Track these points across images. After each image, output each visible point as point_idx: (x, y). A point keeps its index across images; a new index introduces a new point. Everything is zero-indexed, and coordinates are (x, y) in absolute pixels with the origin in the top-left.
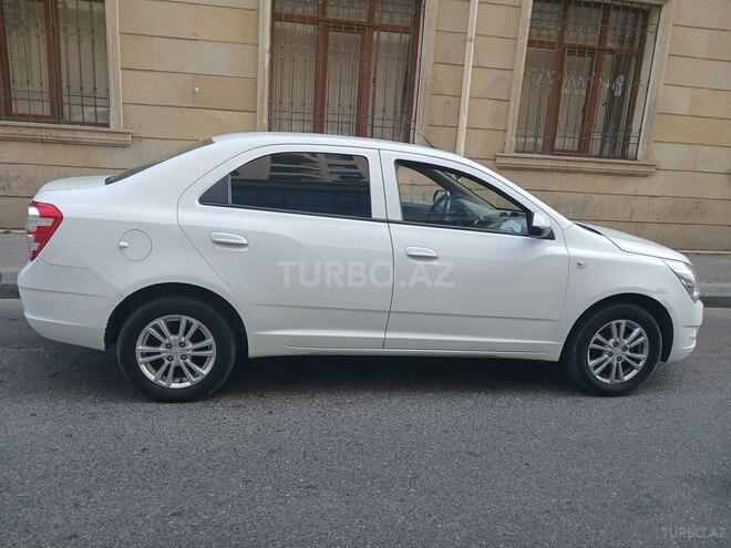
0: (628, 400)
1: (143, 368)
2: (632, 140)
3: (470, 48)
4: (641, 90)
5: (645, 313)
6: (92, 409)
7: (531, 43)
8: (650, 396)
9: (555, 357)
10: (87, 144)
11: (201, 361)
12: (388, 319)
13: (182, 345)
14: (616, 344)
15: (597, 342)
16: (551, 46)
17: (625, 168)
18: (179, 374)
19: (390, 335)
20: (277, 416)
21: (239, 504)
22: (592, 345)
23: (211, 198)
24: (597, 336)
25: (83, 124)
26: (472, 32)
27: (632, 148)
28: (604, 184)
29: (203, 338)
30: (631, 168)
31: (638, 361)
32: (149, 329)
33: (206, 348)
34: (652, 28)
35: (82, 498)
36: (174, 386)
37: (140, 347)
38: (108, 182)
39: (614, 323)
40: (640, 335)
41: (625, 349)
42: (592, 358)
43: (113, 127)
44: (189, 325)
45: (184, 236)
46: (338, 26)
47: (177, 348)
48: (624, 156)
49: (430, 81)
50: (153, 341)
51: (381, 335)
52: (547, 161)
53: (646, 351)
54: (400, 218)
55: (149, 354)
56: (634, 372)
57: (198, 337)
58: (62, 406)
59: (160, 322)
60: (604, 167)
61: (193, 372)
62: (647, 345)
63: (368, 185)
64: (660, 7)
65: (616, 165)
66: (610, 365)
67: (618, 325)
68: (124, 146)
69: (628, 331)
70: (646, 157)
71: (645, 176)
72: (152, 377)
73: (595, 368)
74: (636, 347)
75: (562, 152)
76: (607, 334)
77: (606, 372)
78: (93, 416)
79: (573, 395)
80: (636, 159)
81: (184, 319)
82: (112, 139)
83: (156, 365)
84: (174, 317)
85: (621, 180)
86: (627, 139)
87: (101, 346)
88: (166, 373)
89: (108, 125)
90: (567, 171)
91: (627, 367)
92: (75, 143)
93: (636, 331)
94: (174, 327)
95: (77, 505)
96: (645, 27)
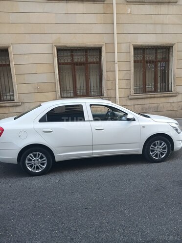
0: (163, 163)
1: (28, 167)
2: (170, 86)
3: (117, 65)
4: (170, 71)
5: (165, 138)
6: (15, 180)
7: (134, 61)
8: (170, 161)
9: (141, 153)
10: (8, 107)
11: (43, 164)
12: (92, 147)
13: (38, 160)
14: (158, 148)
15: (152, 148)
16: (141, 61)
17: (168, 95)
18: (38, 168)
19: (94, 151)
20: (64, 177)
21: (54, 198)
22: (151, 149)
23: (42, 120)
24: (152, 146)
25: (7, 101)
26: (116, 61)
27: (170, 88)
28: (163, 100)
29: (43, 158)
30: (171, 94)
31: (165, 152)
32: (29, 157)
33: (44, 160)
34: (171, 53)
35: (15, 201)
36: (36, 171)
37: (27, 162)
38: (15, 119)
39: (156, 142)
40: (164, 144)
41: (160, 149)
42: (152, 152)
43: (15, 101)
44: (39, 155)
45: (36, 131)
46: (77, 64)
47: (37, 161)
48: (168, 91)
49: (106, 77)
50: (30, 160)
51: (91, 152)
52: (144, 95)
53: (167, 149)
54: (93, 120)
55: (29, 164)
56: (164, 155)
57: (42, 158)
58: (8, 180)
59: (31, 155)
60: (162, 95)
61: (41, 167)
62: (167, 147)
63: (83, 111)
64: (172, 46)
65: (166, 94)
66: (157, 154)
67: (157, 142)
68: (19, 106)
69: (161, 144)
70: (174, 91)
71: (175, 96)
72: (30, 170)
73: (153, 155)
74: (164, 148)
75: (149, 92)
76: (155, 145)
77: (156, 156)
78: (16, 182)
79: (148, 163)
80: (172, 91)
81: (38, 153)
82: (15, 104)
83: (31, 166)
84: (35, 153)
85: (168, 98)
86: (168, 86)
87: (17, 163)
88: (34, 168)
89: (14, 100)
90: (151, 98)
91: (162, 154)
92: (5, 107)
93: (163, 143)
94: (35, 156)
95: (13, 202)
96: (169, 53)
